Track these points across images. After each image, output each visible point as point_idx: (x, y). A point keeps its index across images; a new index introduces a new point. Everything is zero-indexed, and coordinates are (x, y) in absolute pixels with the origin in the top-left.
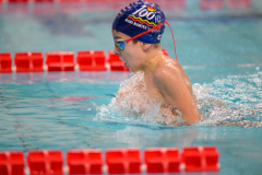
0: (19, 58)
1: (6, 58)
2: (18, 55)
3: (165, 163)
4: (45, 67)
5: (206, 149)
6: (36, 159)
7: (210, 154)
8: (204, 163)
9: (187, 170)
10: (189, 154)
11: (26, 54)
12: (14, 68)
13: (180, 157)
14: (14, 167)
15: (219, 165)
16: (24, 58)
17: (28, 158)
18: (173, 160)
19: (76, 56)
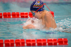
0: (13, 14)
1: (9, 14)
2: (12, 13)
3: (53, 43)
4: (20, 16)
5: (64, 39)
6: (18, 42)
7: (65, 40)
8: (64, 43)
9: (59, 45)
10: (60, 40)
11: (15, 13)
12: (11, 17)
13: (57, 41)
14: (11, 44)
15: (68, 43)
16: (14, 14)
17: (15, 41)
18: (55, 42)
19: (28, 13)
